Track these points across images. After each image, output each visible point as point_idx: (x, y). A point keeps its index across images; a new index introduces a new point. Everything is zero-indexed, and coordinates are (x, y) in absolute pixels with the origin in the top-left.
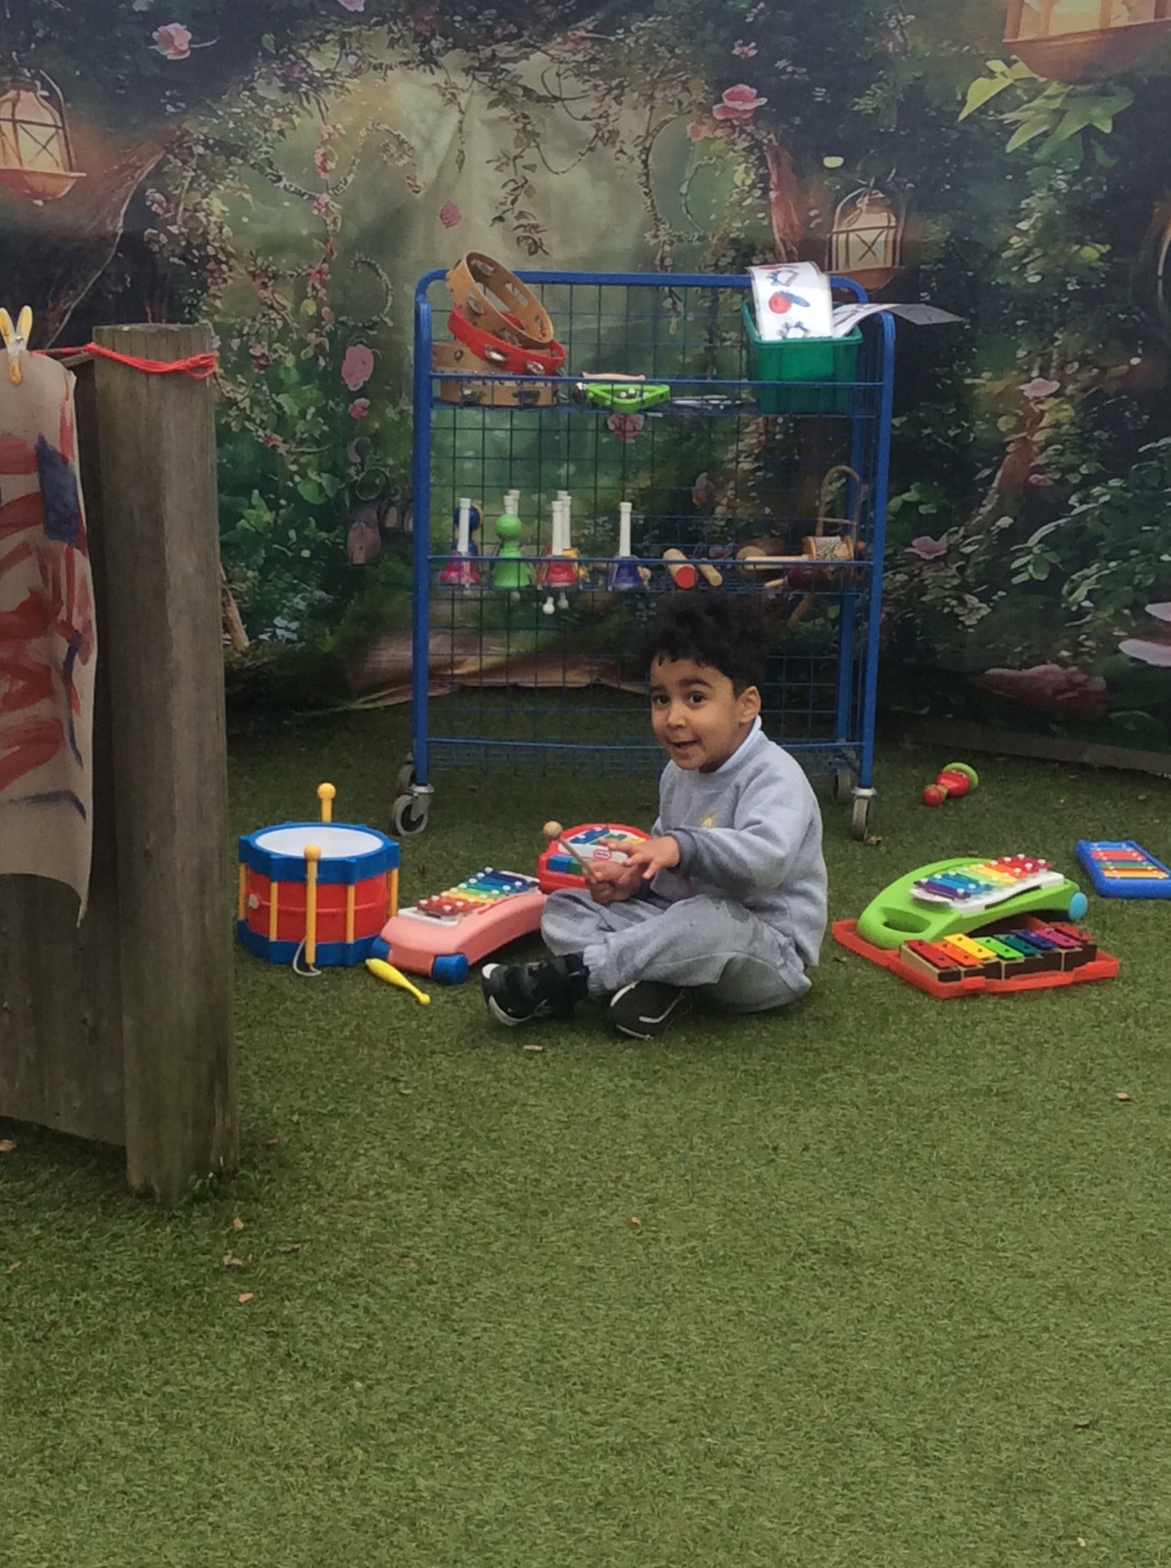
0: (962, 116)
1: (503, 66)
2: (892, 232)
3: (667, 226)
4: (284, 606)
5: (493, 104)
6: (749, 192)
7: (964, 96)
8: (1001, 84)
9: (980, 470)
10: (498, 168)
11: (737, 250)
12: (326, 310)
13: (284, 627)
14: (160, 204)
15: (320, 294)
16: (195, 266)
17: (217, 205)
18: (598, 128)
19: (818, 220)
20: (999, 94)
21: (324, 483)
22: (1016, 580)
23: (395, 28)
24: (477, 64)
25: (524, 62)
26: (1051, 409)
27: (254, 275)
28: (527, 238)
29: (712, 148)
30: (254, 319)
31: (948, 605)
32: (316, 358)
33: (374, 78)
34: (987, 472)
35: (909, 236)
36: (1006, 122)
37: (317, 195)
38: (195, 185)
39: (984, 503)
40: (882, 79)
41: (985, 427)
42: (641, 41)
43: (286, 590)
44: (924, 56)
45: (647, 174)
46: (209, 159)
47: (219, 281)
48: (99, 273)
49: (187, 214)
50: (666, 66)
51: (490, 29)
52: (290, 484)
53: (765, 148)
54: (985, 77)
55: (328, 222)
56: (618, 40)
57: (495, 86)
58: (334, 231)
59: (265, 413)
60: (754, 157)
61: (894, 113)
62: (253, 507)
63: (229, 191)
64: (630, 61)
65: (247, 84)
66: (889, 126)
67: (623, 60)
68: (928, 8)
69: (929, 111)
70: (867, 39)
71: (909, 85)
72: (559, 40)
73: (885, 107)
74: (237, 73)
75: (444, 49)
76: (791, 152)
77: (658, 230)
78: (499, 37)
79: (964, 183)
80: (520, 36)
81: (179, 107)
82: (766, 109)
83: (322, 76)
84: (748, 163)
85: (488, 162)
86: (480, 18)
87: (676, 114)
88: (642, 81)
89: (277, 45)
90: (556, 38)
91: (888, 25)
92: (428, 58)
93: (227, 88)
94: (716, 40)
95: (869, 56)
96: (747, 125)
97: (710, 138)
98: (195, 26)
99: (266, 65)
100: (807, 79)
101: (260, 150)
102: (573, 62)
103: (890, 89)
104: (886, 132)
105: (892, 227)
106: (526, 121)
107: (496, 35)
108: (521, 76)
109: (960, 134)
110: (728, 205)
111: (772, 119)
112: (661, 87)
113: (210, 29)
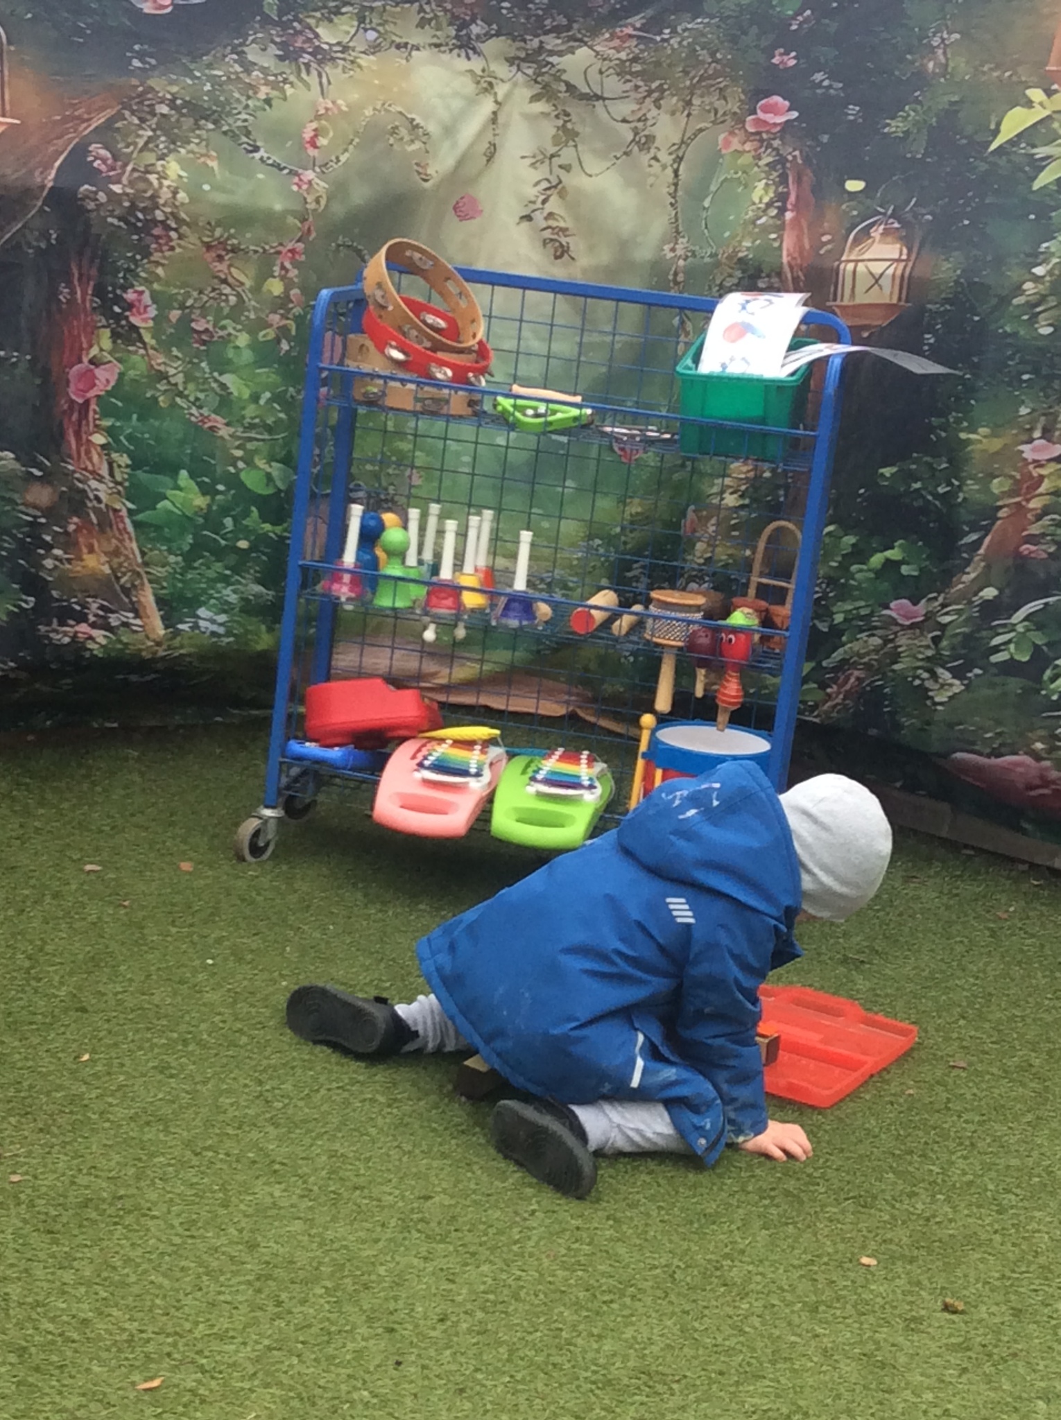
0: (993, 146)
1: (550, 59)
2: (903, 264)
3: (685, 240)
4: (211, 597)
5: (535, 98)
6: (765, 211)
7: (998, 124)
8: (1038, 114)
9: (968, 533)
10: (533, 165)
11: (744, 272)
12: (295, 292)
13: (209, 620)
14: (104, 161)
15: (290, 275)
16: (137, 231)
17: (173, 168)
18: (636, 132)
19: (829, 247)
20: (1035, 125)
21: (275, 474)
22: (995, 659)
23: (427, 8)
24: (523, 55)
25: (570, 56)
26: (1051, 474)
27: (209, 247)
28: (555, 240)
29: (740, 161)
30: (201, 292)
31: (918, 677)
32: (278, 341)
33: (396, 59)
34: (974, 537)
36: (1037, 157)
37: (300, 171)
38: (151, 146)
39: (968, 570)
40: (917, 101)
41: (976, 487)
42: (685, 43)
43: (215, 581)
44: (963, 79)
45: (676, 185)
46: (173, 119)
47: (165, 248)
48: (20, 225)
49: (136, 175)
50: (706, 71)
51: (540, 19)
52: (232, 470)
53: (788, 165)
54: (1023, 106)
55: (309, 200)
56: (663, 40)
57: (539, 79)
58: (315, 210)
59: (202, 391)
60: (775, 174)
61: (924, 138)
62: (180, 489)
63: (191, 156)
64: (671, 62)
65: (235, 48)
66: (917, 151)
67: (664, 62)
68: (976, 28)
69: (960, 139)
70: (909, 57)
71: (944, 109)
72: (607, 36)
73: (915, 131)
74: (223, 35)
75: (485, 35)
76: (814, 171)
77: (677, 244)
78: (548, 28)
79: (985, 220)
80: (569, 29)
81: (148, 63)
82: (796, 124)
83: (331, 48)
84: (769, 180)
85: (523, 158)
86: (530, 6)
87: (711, 122)
88: (682, 85)
89: (281, 11)
90: (604, 34)
91: (933, 42)
92: (464, 43)
93: (212, 49)
94: (757, 47)
95: (908, 76)
96: (775, 139)
97: (738, 151)
99: (262, 30)
100: (842, 95)
101: (239, 116)
102: (616, 60)
103: (924, 112)
104: (912, 158)
105: (902, 260)
106: (566, 118)
107: (546, 26)
108: (565, 71)
109: (987, 167)
110: (742, 222)
111: (799, 135)
112: (699, 93)
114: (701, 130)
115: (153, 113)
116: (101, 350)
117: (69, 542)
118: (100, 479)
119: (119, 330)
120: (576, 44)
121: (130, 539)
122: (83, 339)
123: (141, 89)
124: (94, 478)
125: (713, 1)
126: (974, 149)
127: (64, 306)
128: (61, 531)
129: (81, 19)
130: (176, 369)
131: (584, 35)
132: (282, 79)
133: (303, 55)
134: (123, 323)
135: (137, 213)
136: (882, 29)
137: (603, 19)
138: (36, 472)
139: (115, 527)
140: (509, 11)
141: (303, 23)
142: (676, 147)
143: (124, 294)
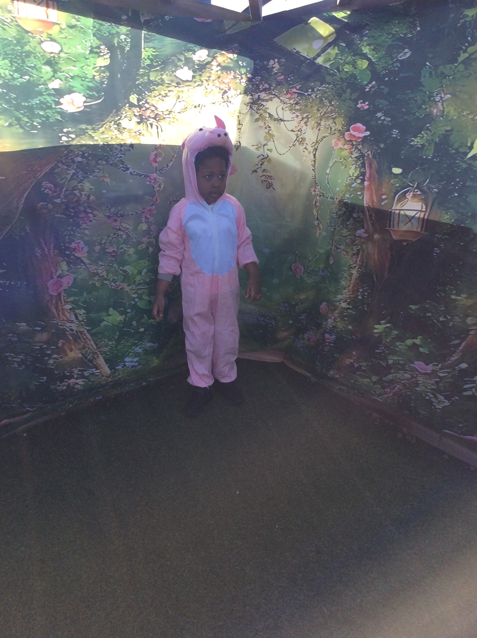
0: (470, 155)
1: (262, 103)
2: (423, 213)
3: (319, 188)
4: (130, 352)
5: (257, 120)
6: (354, 180)
7: (473, 143)
9: (454, 340)
10: (257, 149)
11: (346, 209)
12: (153, 226)
13: (130, 361)
14: (50, 189)
15: (149, 221)
16: (72, 217)
17: (87, 185)
18: (297, 136)
22: (465, 393)
23: (207, 87)
24: (252, 101)
25: (270, 102)
27: (109, 217)
28: (266, 181)
29: (342, 154)
30: (108, 236)
34: (457, 342)
35: (431, 218)
37: (150, 175)
38: (75, 177)
39: (453, 355)
40: (428, 129)
42: (318, 96)
43: (131, 346)
44: (453, 119)
45: (315, 161)
46: (85, 163)
47: (87, 222)
48: (10, 227)
49: (67, 193)
50: (327, 109)
51: (258, 86)
52: (133, 303)
53: (365, 158)
55: (155, 187)
56: (308, 95)
57: (258, 112)
58: (159, 190)
59: (116, 276)
60: (360, 163)
61: (432, 147)
62: (110, 315)
63: (95, 178)
64: (312, 105)
65: (116, 122)
66: (429, 155)
67: (309, 105)
68: (459, 92)
69: (451, 150)
70: (423, 106)
71: (442, 134)
72: (285, 92)
73: (427, 145)
74: (110, 117)
75: (235, 95)
76: (377, 162)
77: (316, 189)
78: (261, 89)
79: (466, 194)
80: (270, 89)
81: (71, 137)
82: (369, 138)
83: (163, 114)
84: (357, 165)
85: (253, 146)
86: (254, 80)
87: (329, 133)
88: (316, 116)
89: (139, 100)
90: (284, 91)
91: (436, 99)
92: (226, 100)
93: (104, 124)
94: (350, 99)
95: (423, 116)
96: (359, 145)
97: (341, 149)
98: (88, 94)
99: (130, 110)
100: (390, 124)
101: (116, 156)
102: (289, 103)
103: (432, 135)
104: (426, 158)
105: (423, 211)
106: (269, 129)
107: (260, 89)
108: (268, 109)
109: (467, 166)
110: (345, 185)
111: (370, 143)
112: (324, 120)
113: (96, 95)
114: (324, 137)
115: (74, 162)
117: (60, 351)
118: (72, 322)
119: (70, 260)
120: (272, 96)
121: (90, 340)
122: (52, 269)
123: (66, 152)
124: (69, 322)
125: (330, 77)
126: (460, 156)
127: (40, 257)
128: (55, 347)
129: (35, 121)
130: (102, 270)
131: (276, 92)
132: (139, 134)
133: (150, 119)
134: (72, 257)
135: (70, 210)
136: (410, 92)
137: (283, 85)
138: (38, 329)
139: (82, 338)
140: (245, 83)
141: (150, 104)
142: (314, 144)
143: (70, 246)
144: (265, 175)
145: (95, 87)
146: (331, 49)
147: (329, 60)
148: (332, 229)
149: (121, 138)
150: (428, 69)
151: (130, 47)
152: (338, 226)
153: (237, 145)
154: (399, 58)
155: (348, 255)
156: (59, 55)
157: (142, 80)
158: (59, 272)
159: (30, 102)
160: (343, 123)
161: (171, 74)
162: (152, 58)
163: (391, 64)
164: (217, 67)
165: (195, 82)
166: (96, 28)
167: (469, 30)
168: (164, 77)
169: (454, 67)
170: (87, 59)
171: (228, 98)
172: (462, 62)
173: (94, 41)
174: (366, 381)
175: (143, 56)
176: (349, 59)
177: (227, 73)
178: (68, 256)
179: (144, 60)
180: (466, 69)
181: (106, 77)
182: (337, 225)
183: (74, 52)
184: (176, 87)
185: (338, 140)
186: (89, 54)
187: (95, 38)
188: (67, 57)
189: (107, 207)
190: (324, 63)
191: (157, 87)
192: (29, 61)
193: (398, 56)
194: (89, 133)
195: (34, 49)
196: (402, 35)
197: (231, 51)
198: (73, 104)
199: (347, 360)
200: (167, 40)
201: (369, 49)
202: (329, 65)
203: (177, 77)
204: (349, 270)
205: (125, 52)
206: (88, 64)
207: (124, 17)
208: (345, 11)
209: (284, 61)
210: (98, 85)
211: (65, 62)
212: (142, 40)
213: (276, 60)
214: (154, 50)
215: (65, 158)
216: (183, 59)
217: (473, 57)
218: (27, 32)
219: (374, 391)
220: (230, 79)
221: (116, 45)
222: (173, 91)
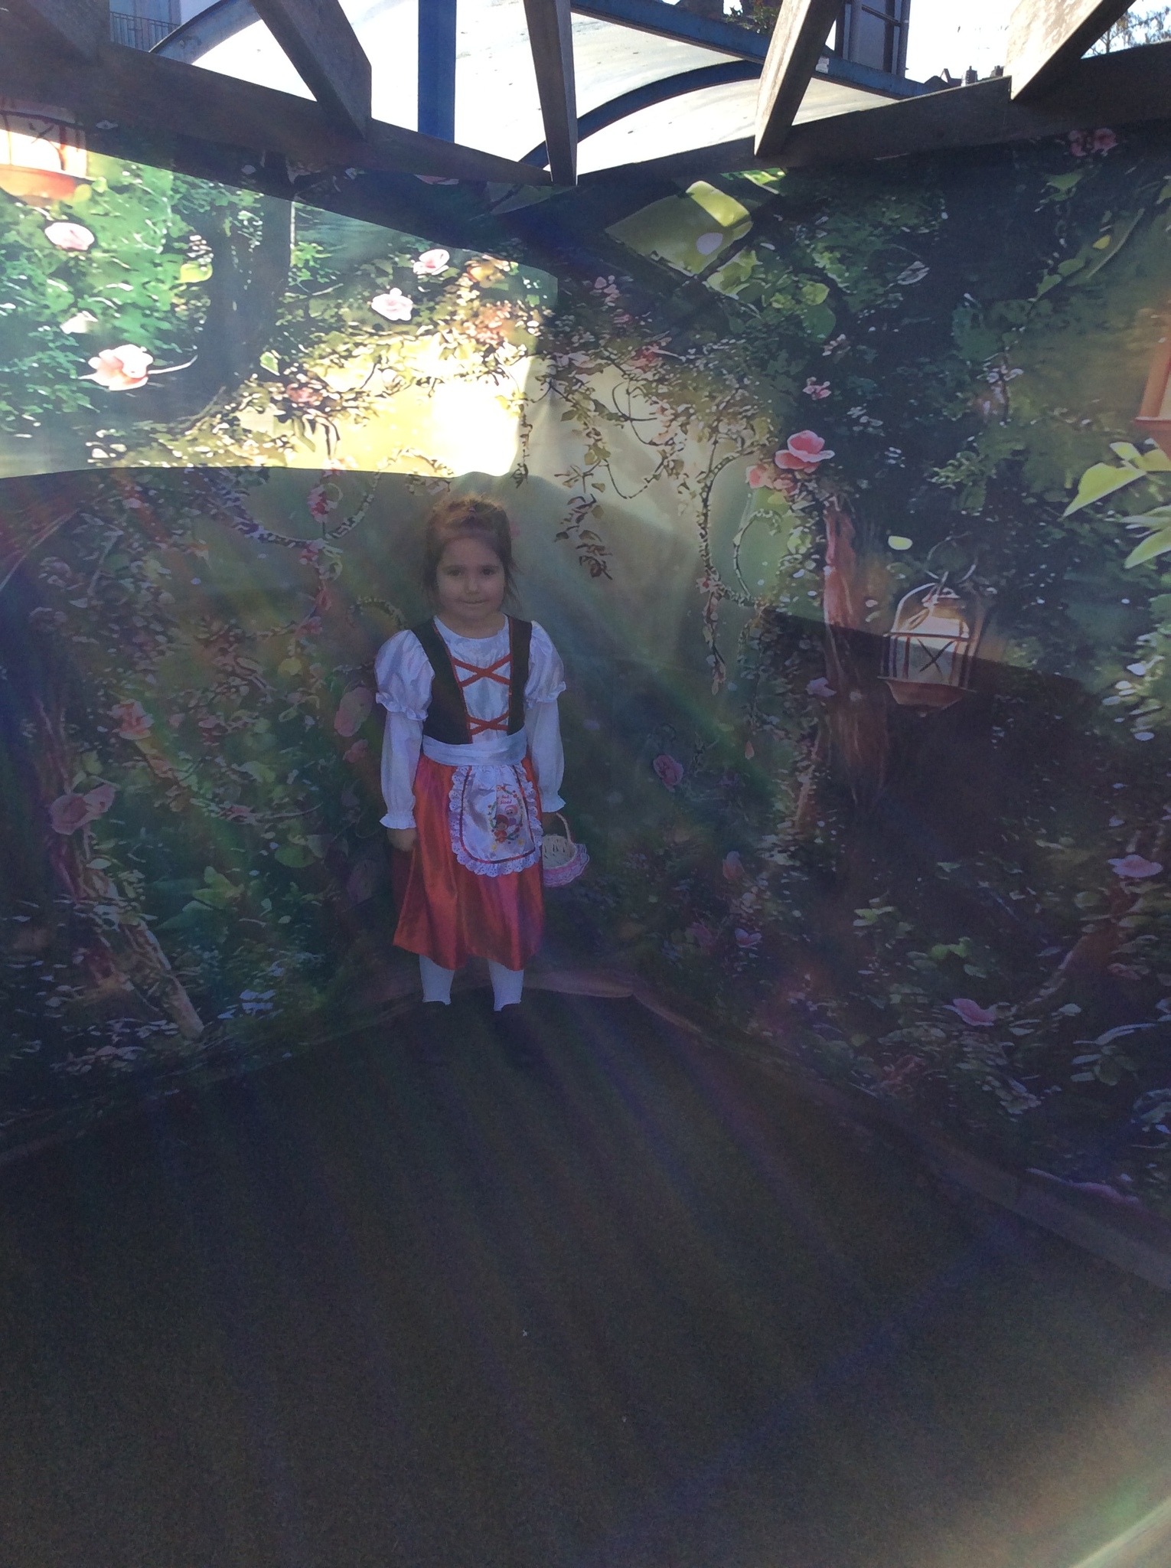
0: (1070, 510)
1: (577, 376)
2: (965, 644)
3: (717, 577)
4: (255, 978)
5: (567, 416)
6: (801, 563)
7: (1076, 483)
8: (1128, 475)
9: (1047, 946)
10: (565, 483)
12: (314, 666)
13: (254, 999)
14: (61, 575)
15: (308, 650)
16: (113, 642)
17: (153, 567)
18: (664, 455)
20: (1124, 489)
21: (310, 846)
22: (1076, 1078)
23: (448, 337)
24: (553, 372)
25: (598, 374)
26: (1146, 895)
27: (207, 643)
28: (591, 558)
29: (770, 500)
30: (205, 690)
32: (300, 718)
33: (418, 396)
34: (1054, 951)
35: (985, 655)
36: (1129, 527)
37: (308, 542)
38: (122, 546)
39: (1046, 984)
40: (970, 447)
41: (1057, 899)
42: (710, 365)
44: (1028, 425)
45: (706, 515)
46: (148, 512)
47: (153, 654)
49: (104, 583)
50: (733, 397)
51: (568, 336)
52: (264, 853)
53: (825, 512)
54: (1108, 463)
55: (320, 571)
56: (689, 361)
57: (570, 397)
58: (330, 579)
60: (813, 522)
61: (982, 491)
62: (207, 886)
63: (175, 549)
64: (697, 386)
65: (227, 415)
66: (973, 508)
67: (690, 385)
68: (1043, 362)
69: (1027, 497)
70: (959, 394)
71: (1005, 459)
72: (633, 353)
73: (971, 484)
74: (212, 403)
75: (514, 357)
76: (853, 522)
77: (709, 579)
78: (576, 345)
79: (1063, 600)
80: (596, 345)
81: (114, 451)
82: (832, 465)
83: (341, 397)
84: (805, 527)
85: (557, 476)
86: (558, 322)
87: (738, 452)
88: (708, 411)
89: (282, 365)
90: (630, 351)
91: (988, 378)
92: (492, 368)
93: (198, 420)
94: (787, 374)
95: (959, 416)
96: (810, 481)
97: (768, 488)
98: (157, 348)
99: (260, 389)
100: (882, 434)
101: (228, 496)
102: (643, 379)
103: (980, 462)
104: (968, 514)
105: (964, 640)
106: (597, 438)
107: (573, 343)
108: (594, 390)
109: (1064, 534)
110: (778, 573)
111: (837, 478)
112: (726, 420)
113: (179, 351)
114: (728, 460)
115: (121, 510)
116: (89, 774)
117: (77, 975)
118: (109, 902)
119: (108, 749)
120: (605, 361)
121: (154, 949)
122: (62, 770)
123: (101, 486)
124: (100, 904)
125: (739, 321)
126: (1045, 511)
127: (31, 742)
128: (65, 966)
129: (27, 411)
130: (187, 772)
131: (611, 353)
132: (282, 444)
133: (309, 411)
134: (113, 740)
135: (110, 625)
136: (928, 360)
137: (628, 336)
138: (22, 919)
139: (134, 944)
140: (537, 330)
141: (309, 374)
142: (704, 475)
143: (108, 713)
144: (585, 545)
145: (175, 331)
146: (742, 256)
147: (738, 282)
148: (750, 677)
149: (238, 454)
150: (969, 309)
151: (261, 239)
152: (763, 670)
153: (518, 472)
154: (900, 282)
155: (790, 738)
156: (90, 255)
157: (290, 317)
158: (80, 778)
159: (15, 365)
160: (772, 429)
161: (359, 304)
162: (313, 267)
163: (882, 295)
164: (470, 291)
165: (419, 325)
166: (179, 192)
167: (1061, 222)
168: (344, 310)
169: (1028, 307)
170: (156, 265)
171: (497, 362)
172: (1047, 295)
173: (174, 223)
174: (837, 1045)
175: (293, 262)
176: (784, 279)
177: (496, 306)
178: (103, 739)
179: (294, 270)
180: (1055, 311)
181: (204, 309)
182: (762, 667)
183: (125, 249)
184: (371, 335)
185: (761, 467)
186: (162, 253)
187: (178, 217)
188: (107, 260)
189: (203, 620)
190: (724, 289)
191: (327, 334)
192: (14, 269)
193: (899, 277)
194: (161, 441)
195: (28, 240)
196: (908, 230)
197: (504, 254)
198: (121, 372)
199: (791, 994)
200: (350, 226)
201: (830, 259)
202: (737, 294)
203: (375, 312)
204: (792, 774)
205: (250, 250)
206: (160, 277)
207: (249, 169)
208: (773, 170)
209: (631, 280)
210: (183, 327)
211: (104, 273)
212: (290, 223)
213: (612, 278)
214: (320, 248)
215: (98, 499)
216: (391, 271)
217: (1071, 284)
218: (13, 199)
219: (856, 1072)
220: (501, 319)
221: (229, 233)
222: (365, 345)
